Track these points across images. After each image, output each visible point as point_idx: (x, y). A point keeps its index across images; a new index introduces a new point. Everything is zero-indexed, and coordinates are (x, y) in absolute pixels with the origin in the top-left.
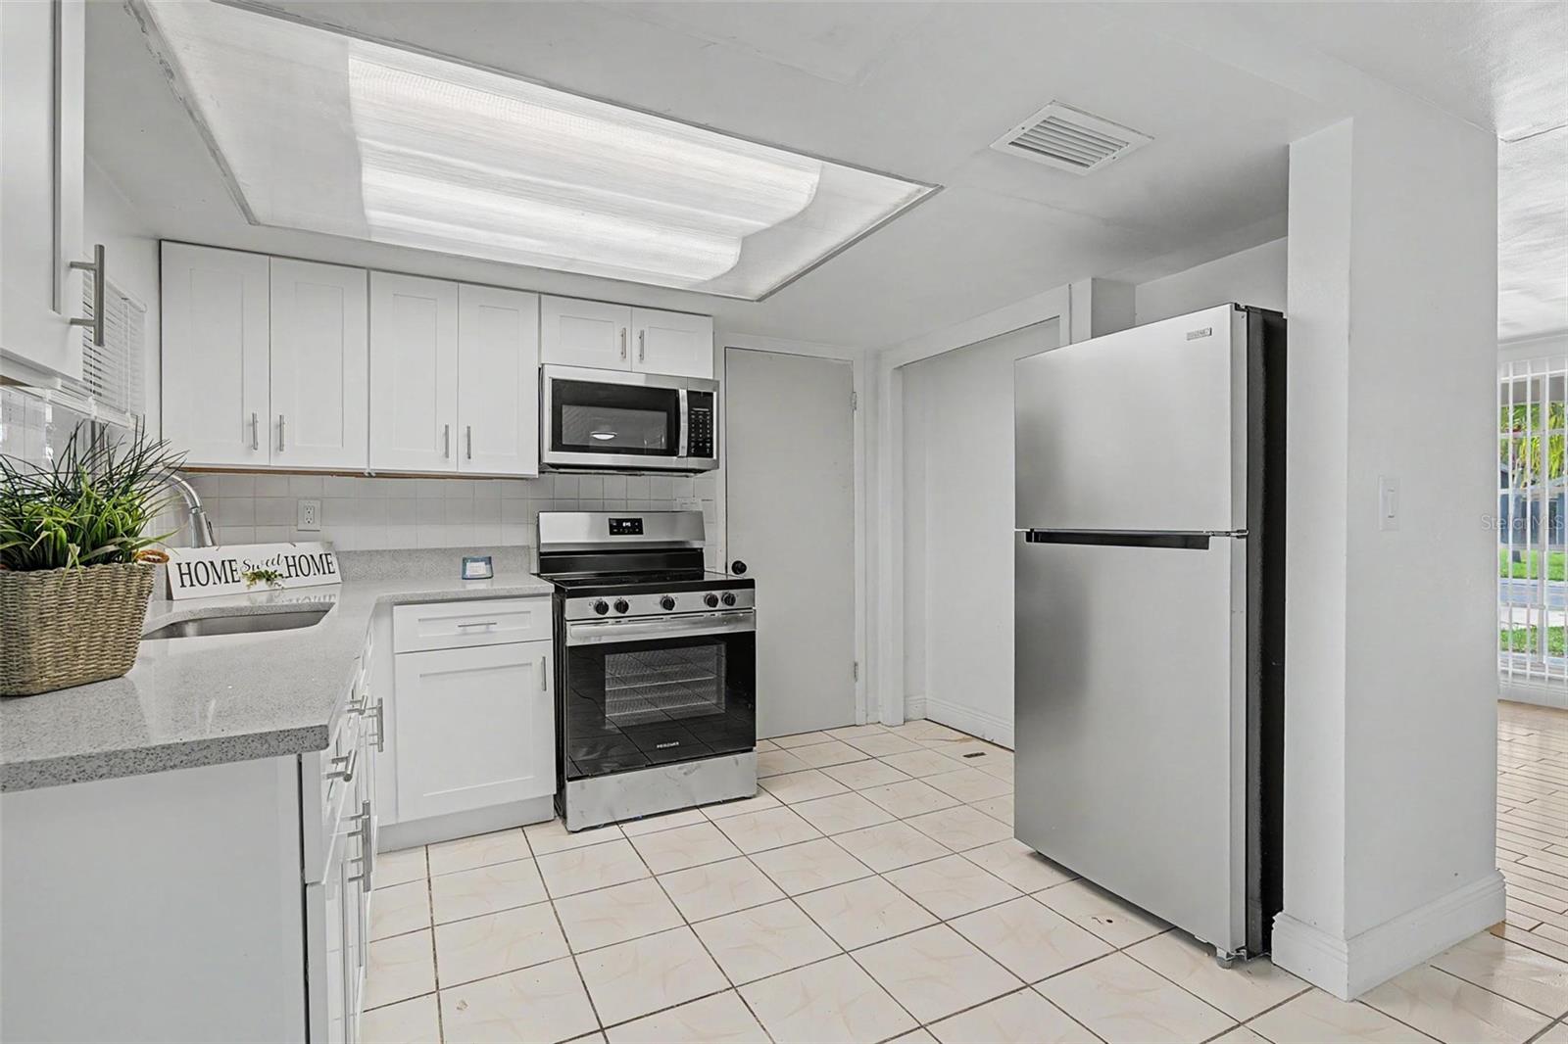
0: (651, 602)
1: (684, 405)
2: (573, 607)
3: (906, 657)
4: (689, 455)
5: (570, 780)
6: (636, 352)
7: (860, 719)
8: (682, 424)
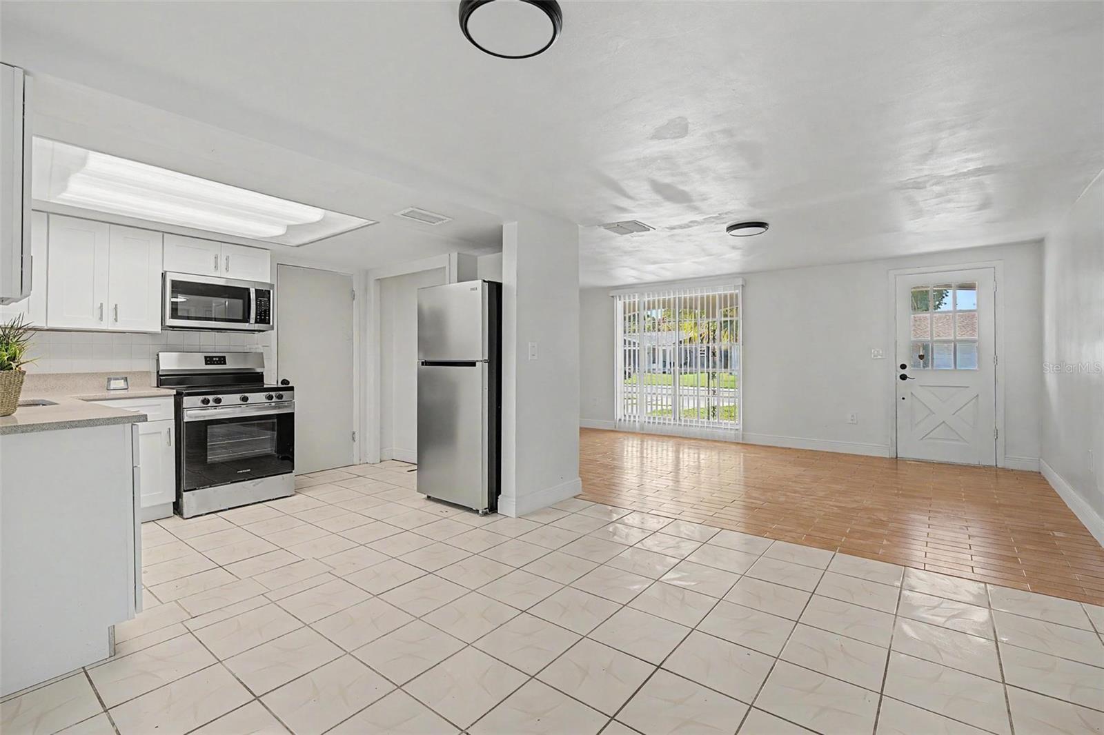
0: (236, 398)
1: (253, 296)
2: (187, 401)
3: (381, 428)
4: (256, 322)
5: (185, 491)
6: (224, 267)
7: (356, 461)
8: (252, 306)
